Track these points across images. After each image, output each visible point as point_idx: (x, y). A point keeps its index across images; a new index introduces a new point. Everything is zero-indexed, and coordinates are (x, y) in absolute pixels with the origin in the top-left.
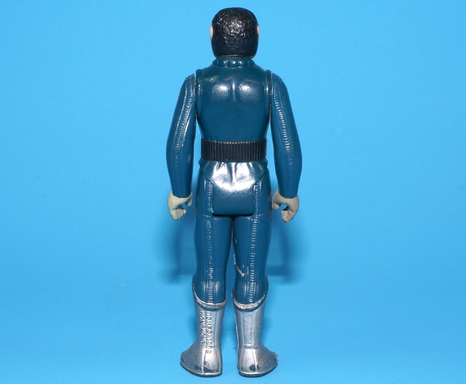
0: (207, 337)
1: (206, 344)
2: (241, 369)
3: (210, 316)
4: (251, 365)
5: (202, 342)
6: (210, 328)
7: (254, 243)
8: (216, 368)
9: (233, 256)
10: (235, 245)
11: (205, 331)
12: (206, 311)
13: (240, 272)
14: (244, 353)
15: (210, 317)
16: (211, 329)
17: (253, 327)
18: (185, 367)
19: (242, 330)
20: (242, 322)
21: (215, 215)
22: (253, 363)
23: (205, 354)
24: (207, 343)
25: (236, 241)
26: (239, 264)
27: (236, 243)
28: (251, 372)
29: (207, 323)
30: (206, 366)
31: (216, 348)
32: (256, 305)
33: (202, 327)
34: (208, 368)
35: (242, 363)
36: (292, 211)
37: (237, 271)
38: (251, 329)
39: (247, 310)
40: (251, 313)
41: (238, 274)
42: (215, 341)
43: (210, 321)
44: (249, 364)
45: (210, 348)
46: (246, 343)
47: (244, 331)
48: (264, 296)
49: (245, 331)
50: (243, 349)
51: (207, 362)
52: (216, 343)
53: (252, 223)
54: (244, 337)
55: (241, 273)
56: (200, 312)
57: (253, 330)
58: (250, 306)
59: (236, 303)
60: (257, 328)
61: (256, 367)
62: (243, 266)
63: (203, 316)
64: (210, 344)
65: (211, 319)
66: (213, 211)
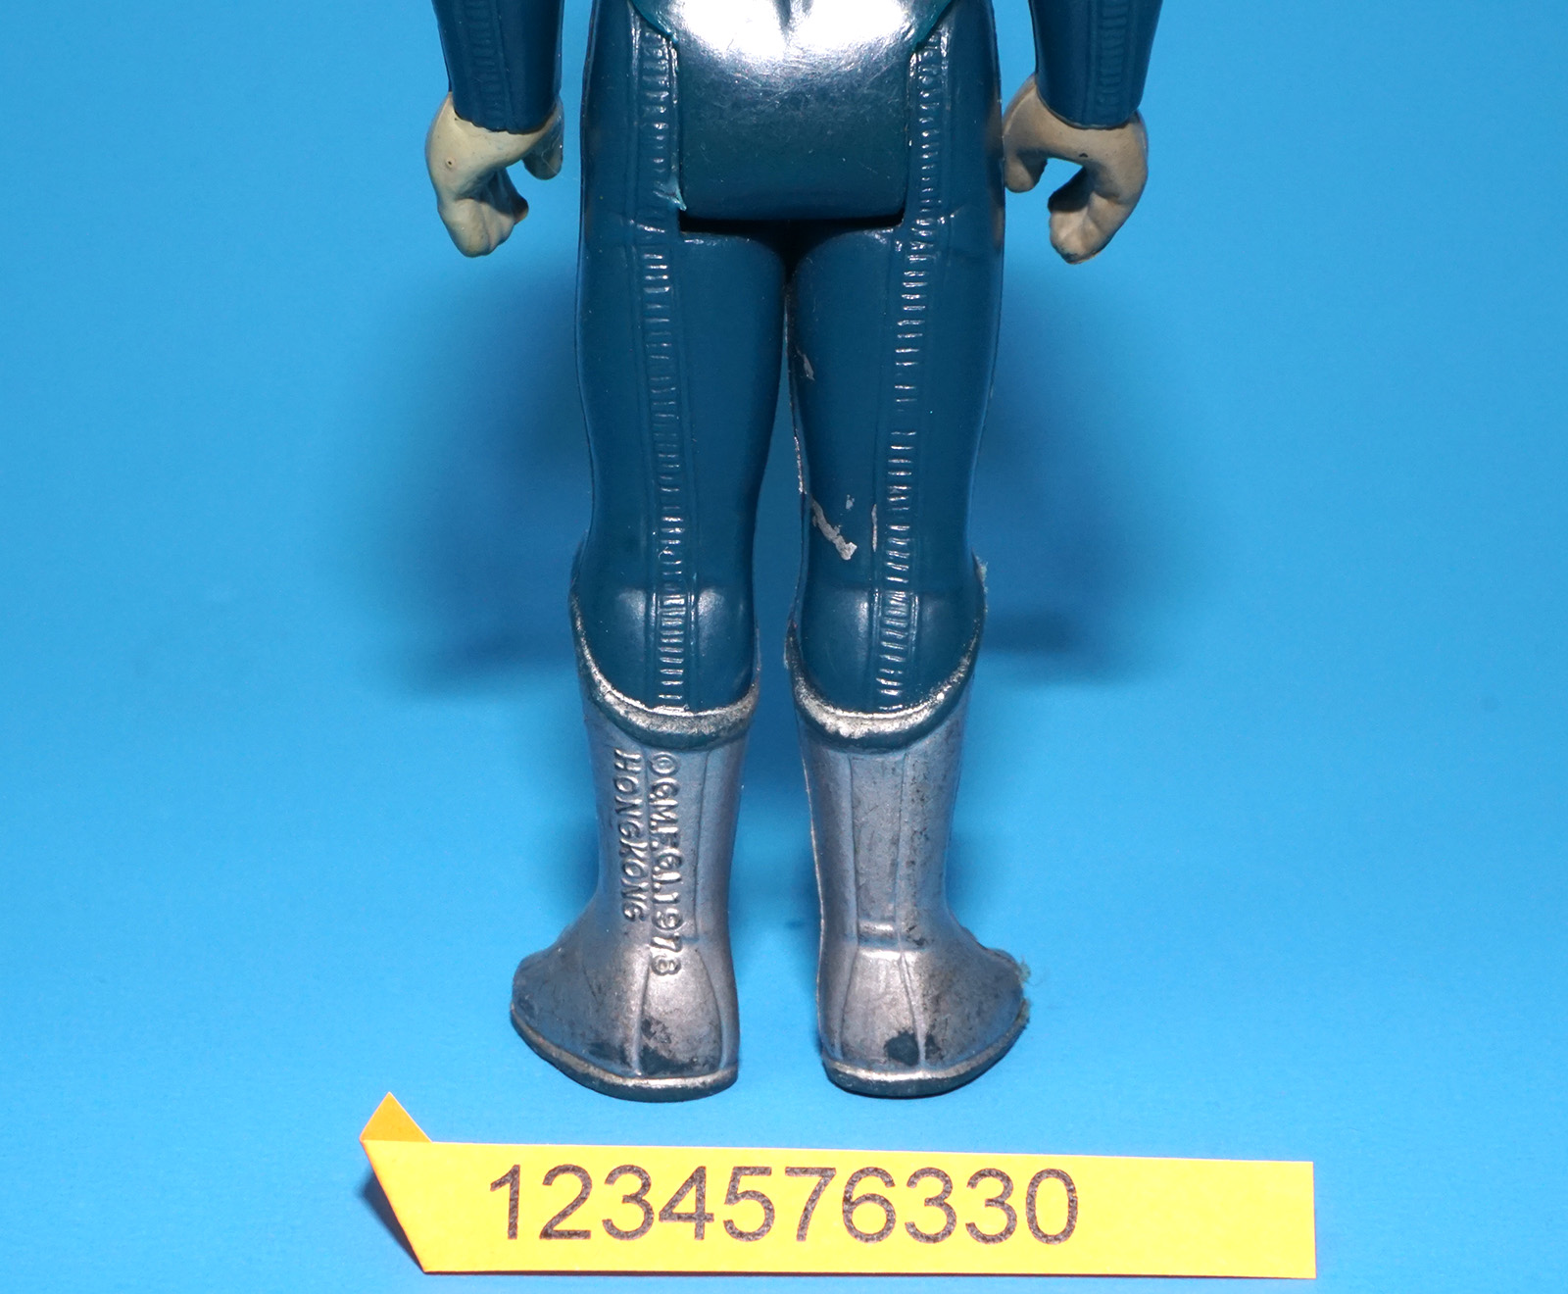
0: (656, 891)
1: (649, 924)
2: (838, 1054)
3: (669, 775)
4: (894, 1034)
5: (628, 913)
6: (673, 840)
7: (907, 376)
8: (705, 1050)
9: (789, 446)
10: (804, 392)
11: (641, 854)
12: (647, 750)
13: (832, 534)
14: (853, 969)
15: (670, 780)
16: (675, 845)
17: (906, 830)
18: (540, 1040)
19: (847, 849)
20: (846, 804)
21: (689, 223)
22: (907, 1023)
23: (647, 978)
24: (655, 922)
25: (807, 365)
26: (822, 488)
27: (810, 373)
28: (896, 1070)
29: (656, 817)
30: (652, 1044)
31: (700, 944)
32: (920, 714)
33: (628, 837)
34: (664, 1053)
35: (843, 1020)
36: (1110, 196)
37: (816, 533)
38: (895, 842)
39: (875, 744)
40: (898, 756)
41: (818, 545)
42: (699, 909)
43: (673, 802)
44: (884, 1032)
45: (672, 945)
46: (868, 916)
47: (856, 852)
48: (966, 661)
49: (863, 852)
50: (850, 946)
51: (658, 1023)
52: (705, 921)
53: (896, 264)
54: (858, 888)
55: (839, 541)
56: (617, 755)
57: (904, 851)
58: (888, 723)
59: (812, 705)
60: (927, 839)
61: (921, 1041)
62: (849, 504)
63: (635, 780)
64: (672, 924)
65: (675, 791)
66: (685, 201)
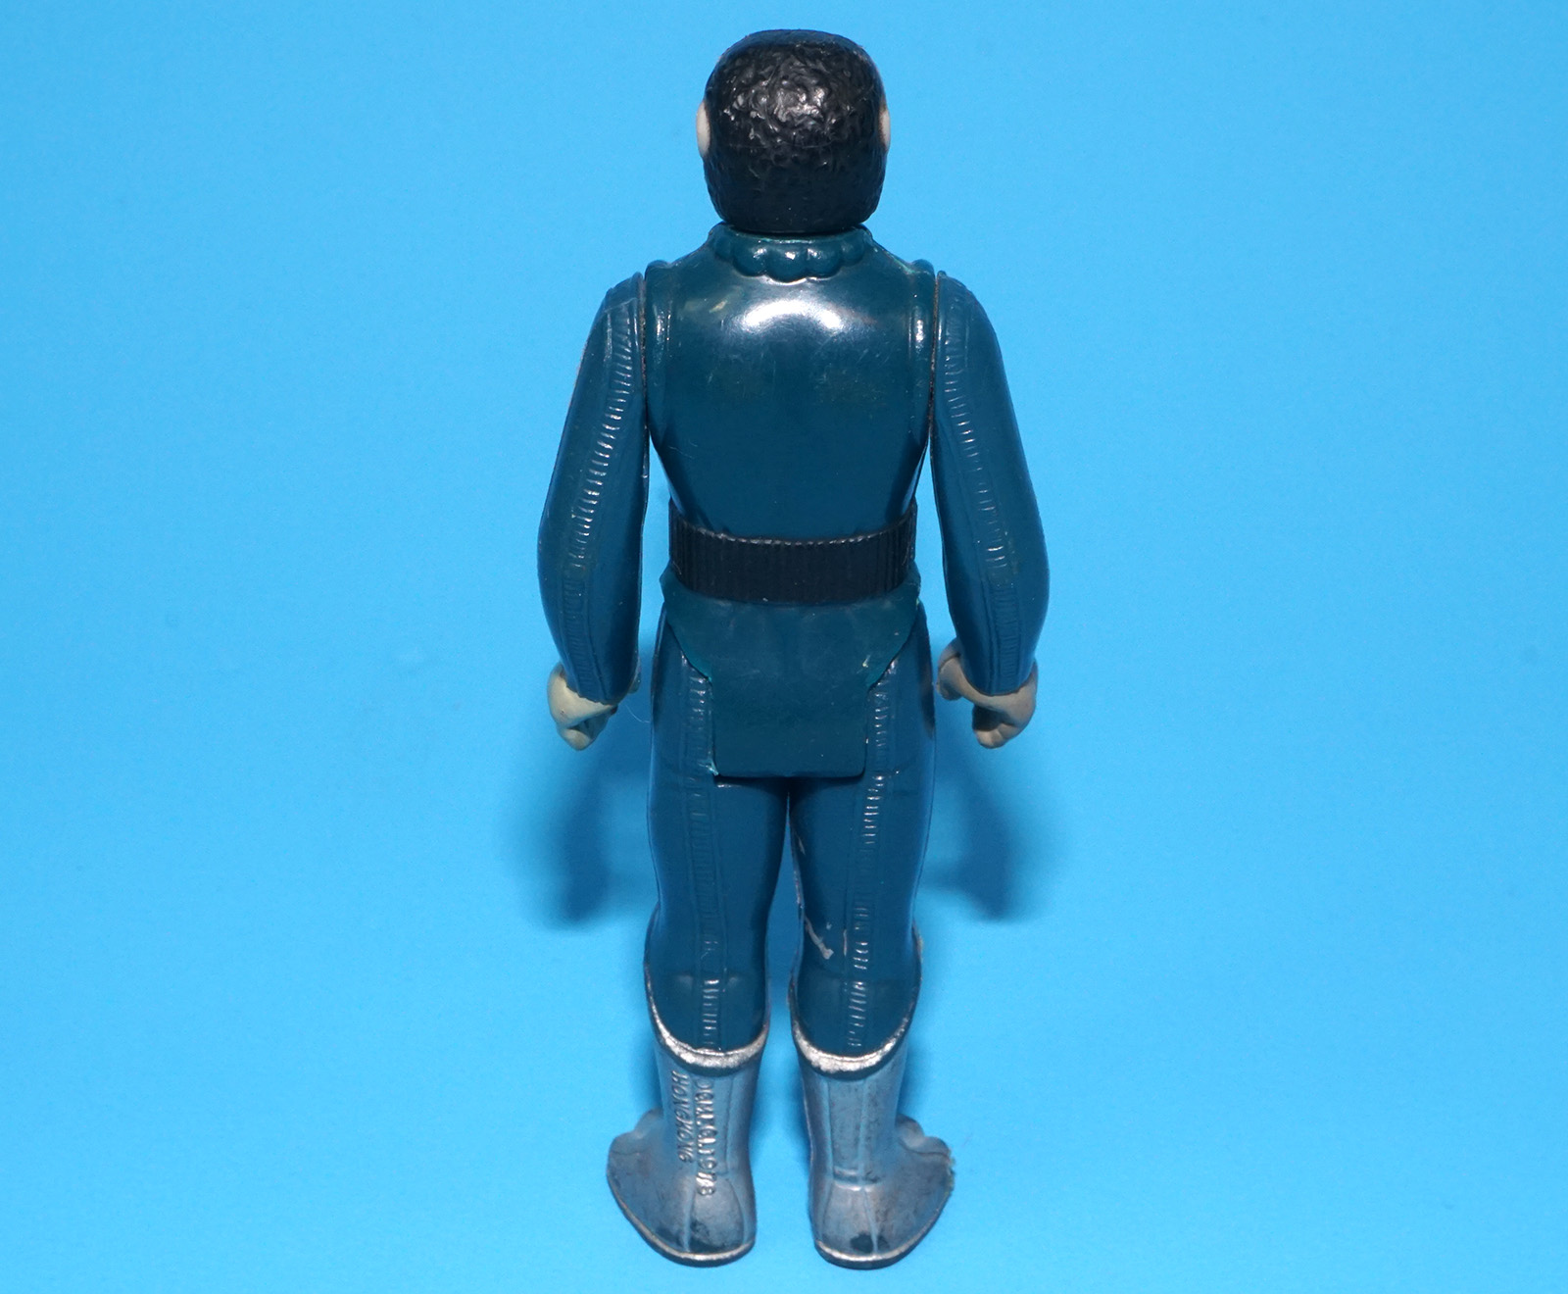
0: (700, 1148)
1: (695, 1164)
2: (821, 1238)
3: (707, 1089)
4: (857, 1235)
5: (682, 1157)
6: (711, 1122)
8: (734, 1237)
11: (689, 1127)
12: (696, 1078)
13: (818, 941)
14: (830, 1194)
15: (708, 1091)
16: (712, 1125)
17: (864, 1122)
19: (827, 1126)
20: (825, 1103)
22: (864, 1228)
23: (694, 1197)
24: (700, 1165)
25: (801, 844)
26: (814, 911)
27: (803, 850)
28: (859, 1255)
29: (699, 1109)
30: (697, 1236)
31: (731, 1177)
32: (872, 1059)
33: (681, 1117)
34: (705, 1241)
35: (824, 1222)
37: (807, 937)
38: (858, 1128)
39: (842, 1076)
40: (860, 1083)
41: (809, 948)
42: (728, 1156)
43: (710, 1102)
44: (850, 1233)
45: (710, 1177)
46: (840, 1166)
47: (832, 1131)
48: (906, 1020)
49: (837, 1130)
50: (829, 1179)
51: (701, 1224)
52: (732, 1161)
54: (834, 1150)
55: (821, 946)
56: (674, 1075)
57: (863, 1131)
58: (851, 1064)
59: (804, 1044)
60: (879, 1124)
61: (874, 1239)
62: (829, 927)
63: (684, 1088)
64: (710, 1166)
65: (711, 1097)
66: (717, 769)
